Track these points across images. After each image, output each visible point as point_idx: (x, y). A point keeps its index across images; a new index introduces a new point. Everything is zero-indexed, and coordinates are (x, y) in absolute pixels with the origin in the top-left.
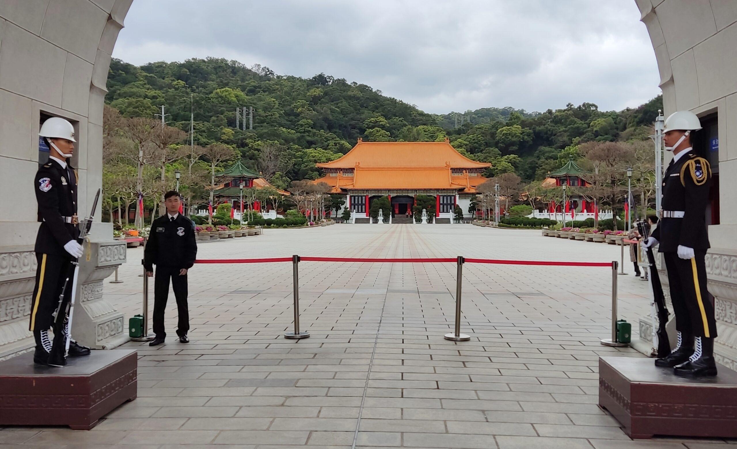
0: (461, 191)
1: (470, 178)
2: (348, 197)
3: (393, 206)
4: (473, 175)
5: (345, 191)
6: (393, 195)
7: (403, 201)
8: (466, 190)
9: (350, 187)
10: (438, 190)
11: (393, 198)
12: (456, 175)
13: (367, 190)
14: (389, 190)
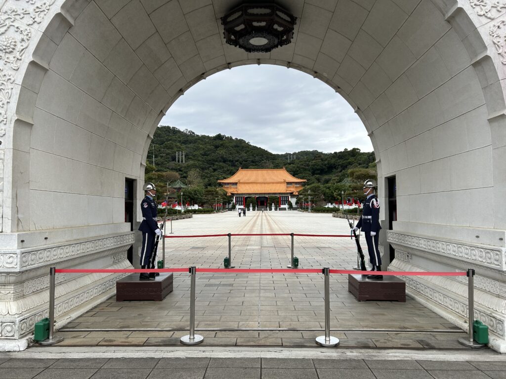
0: (292, 194)
1: (296, 187)
2: (234, 197)
3: (257, 202)
4: (298, 186)
5: (233, 194)
6: (257, 196)
10: (280, 193)
12: (289, 186)
13: (244, 194)
14: (255, 194)
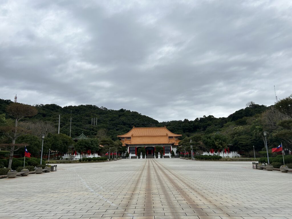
1: (176, 140)
3: (146, 151)
5: (127, 145)
6: (146, 146)
7: (150, 149)
10: (164, 144)
11: (146, 148)
12: (170, 139)
13: (136, 145)
14: (145, 145)
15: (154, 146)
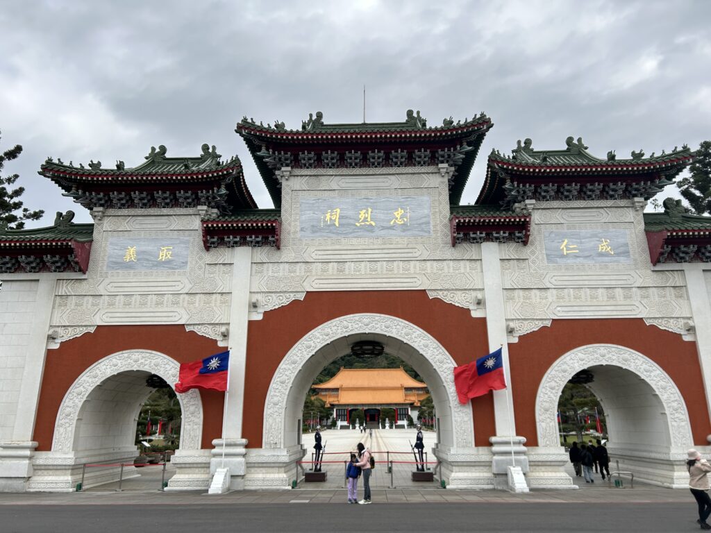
0: (412, 405)
2: (335, 410)
3: (366, 416)
5: (333, 406)
6: (366, 408)
7: (373, 413)
8: (415, 404)
9: (336, 403)
10: (396, 404)
11: (366, 411)
12: (409, 392)
13: (348, 405)
14: (363, 405)
15: (379, 408)
